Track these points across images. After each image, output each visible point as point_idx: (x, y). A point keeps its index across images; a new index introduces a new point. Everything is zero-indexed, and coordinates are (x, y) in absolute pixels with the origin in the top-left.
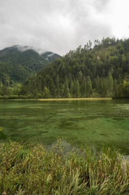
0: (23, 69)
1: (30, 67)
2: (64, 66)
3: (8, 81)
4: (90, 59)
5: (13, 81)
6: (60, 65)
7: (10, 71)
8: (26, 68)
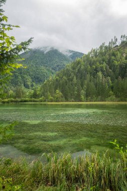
0: (45, 71)
1: (53, 69)
2: (82, 67)
3: (29, 83)
4: (113, 57)
5: (34, 84)
6: (79, 65)
7: (31, 73)
8: (48, 70)
